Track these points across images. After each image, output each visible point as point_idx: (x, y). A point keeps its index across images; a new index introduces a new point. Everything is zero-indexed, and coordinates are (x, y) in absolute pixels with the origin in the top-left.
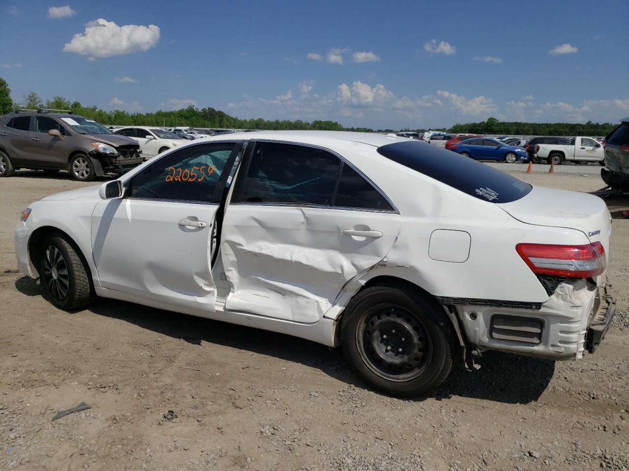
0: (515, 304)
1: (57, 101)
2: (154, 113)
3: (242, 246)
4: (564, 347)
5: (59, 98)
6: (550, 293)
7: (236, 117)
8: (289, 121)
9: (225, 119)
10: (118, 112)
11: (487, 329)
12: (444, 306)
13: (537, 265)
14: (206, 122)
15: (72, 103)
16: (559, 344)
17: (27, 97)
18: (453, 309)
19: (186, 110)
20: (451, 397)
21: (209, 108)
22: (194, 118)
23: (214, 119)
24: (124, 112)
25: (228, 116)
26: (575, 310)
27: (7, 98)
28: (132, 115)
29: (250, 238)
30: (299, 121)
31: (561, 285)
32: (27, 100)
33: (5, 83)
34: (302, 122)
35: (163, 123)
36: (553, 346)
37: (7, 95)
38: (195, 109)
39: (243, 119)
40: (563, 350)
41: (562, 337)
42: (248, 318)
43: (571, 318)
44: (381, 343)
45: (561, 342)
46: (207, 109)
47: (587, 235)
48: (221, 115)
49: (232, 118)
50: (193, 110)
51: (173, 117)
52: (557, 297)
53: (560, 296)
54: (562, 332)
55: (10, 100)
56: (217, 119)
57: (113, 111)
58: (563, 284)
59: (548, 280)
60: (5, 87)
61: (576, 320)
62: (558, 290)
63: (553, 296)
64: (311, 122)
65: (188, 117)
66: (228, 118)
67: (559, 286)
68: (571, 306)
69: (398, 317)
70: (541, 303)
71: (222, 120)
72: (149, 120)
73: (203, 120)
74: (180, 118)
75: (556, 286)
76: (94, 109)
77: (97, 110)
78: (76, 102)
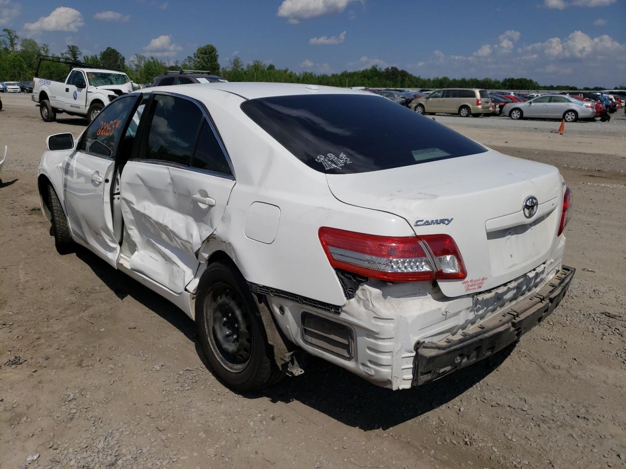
0: (314, 303)
1: (255, 65)
2: (339, 74)
3: (134, 205)
4: (375, 370)
5: (257, 62)
6: (349, 295)
7: (420, 76)
8: (476, 79)
9: (407, 79)
10: (306, 73)
11: (299, 329)
12: (253, 294)
13: (335, 257)
14: (388, 82)
15: (268, 66)
16: (369, 364)
17: (232, 62)
18: (263, 298)
19: (369, 70)
20: (293, 400)
21: (392, 68)
22: (376, 78)
23: (396, 79)
24: (312, 73)
25: (411, 75)
26: (381, 323)
27: (216, 63)
28: (318, 77)
29: (141, 198)
30: (487, 79)
31: (363, 287)
32: (232, 64)
33: (215, 50)
34: (491, 81)
35: (346, 83)
36: (363, 365)
37: (216, 60)
38: (378, 69)
39: (427, 78)
40: (372, 373)
41: (371, 356)
42: (144, 279)
43: (377, 334)
44: (224, 326)
45: (370, 361)
46: (390, 68)
47: (413, 224)
48: (404, 74)
49: (415, 77)
50: (377, 69)
51: (356, 77)
52: (359, 301)
53: (362, 301)
54: (369, 348)
55: (218, 65)
56: (399, 78)
57: (302, 73)
58: (366, 286)
59: (347, 277)
60: (215, 53)
61: (382, 337)
62: (359, 292)
63: (352, 300)
64: (501, 80)
65: (371, 77)
66: (410, 77)
67: (360, 287)
68: (375, 317)
69: (233, 299)
70: (339, 307)
71: (404, 80)
72: (333, 80)
73: (385, 80)
74: (363, 78)
75: (356, 288)
76: (286, 71)
77: (288, 72)
78: (271, 65)
